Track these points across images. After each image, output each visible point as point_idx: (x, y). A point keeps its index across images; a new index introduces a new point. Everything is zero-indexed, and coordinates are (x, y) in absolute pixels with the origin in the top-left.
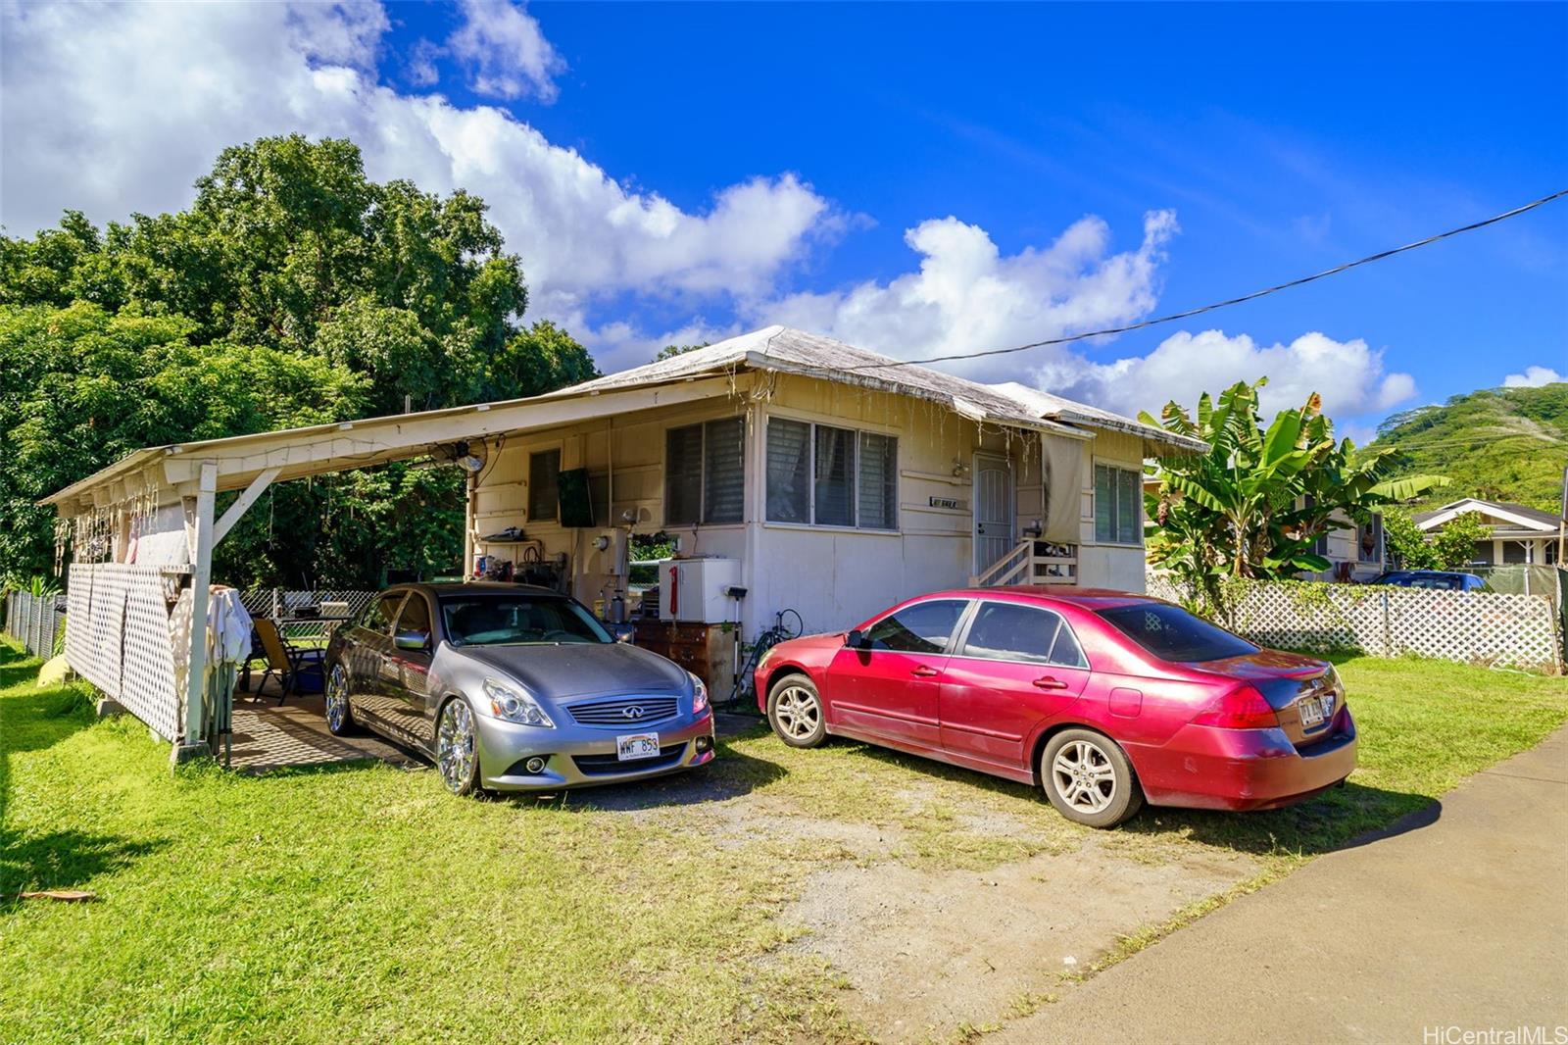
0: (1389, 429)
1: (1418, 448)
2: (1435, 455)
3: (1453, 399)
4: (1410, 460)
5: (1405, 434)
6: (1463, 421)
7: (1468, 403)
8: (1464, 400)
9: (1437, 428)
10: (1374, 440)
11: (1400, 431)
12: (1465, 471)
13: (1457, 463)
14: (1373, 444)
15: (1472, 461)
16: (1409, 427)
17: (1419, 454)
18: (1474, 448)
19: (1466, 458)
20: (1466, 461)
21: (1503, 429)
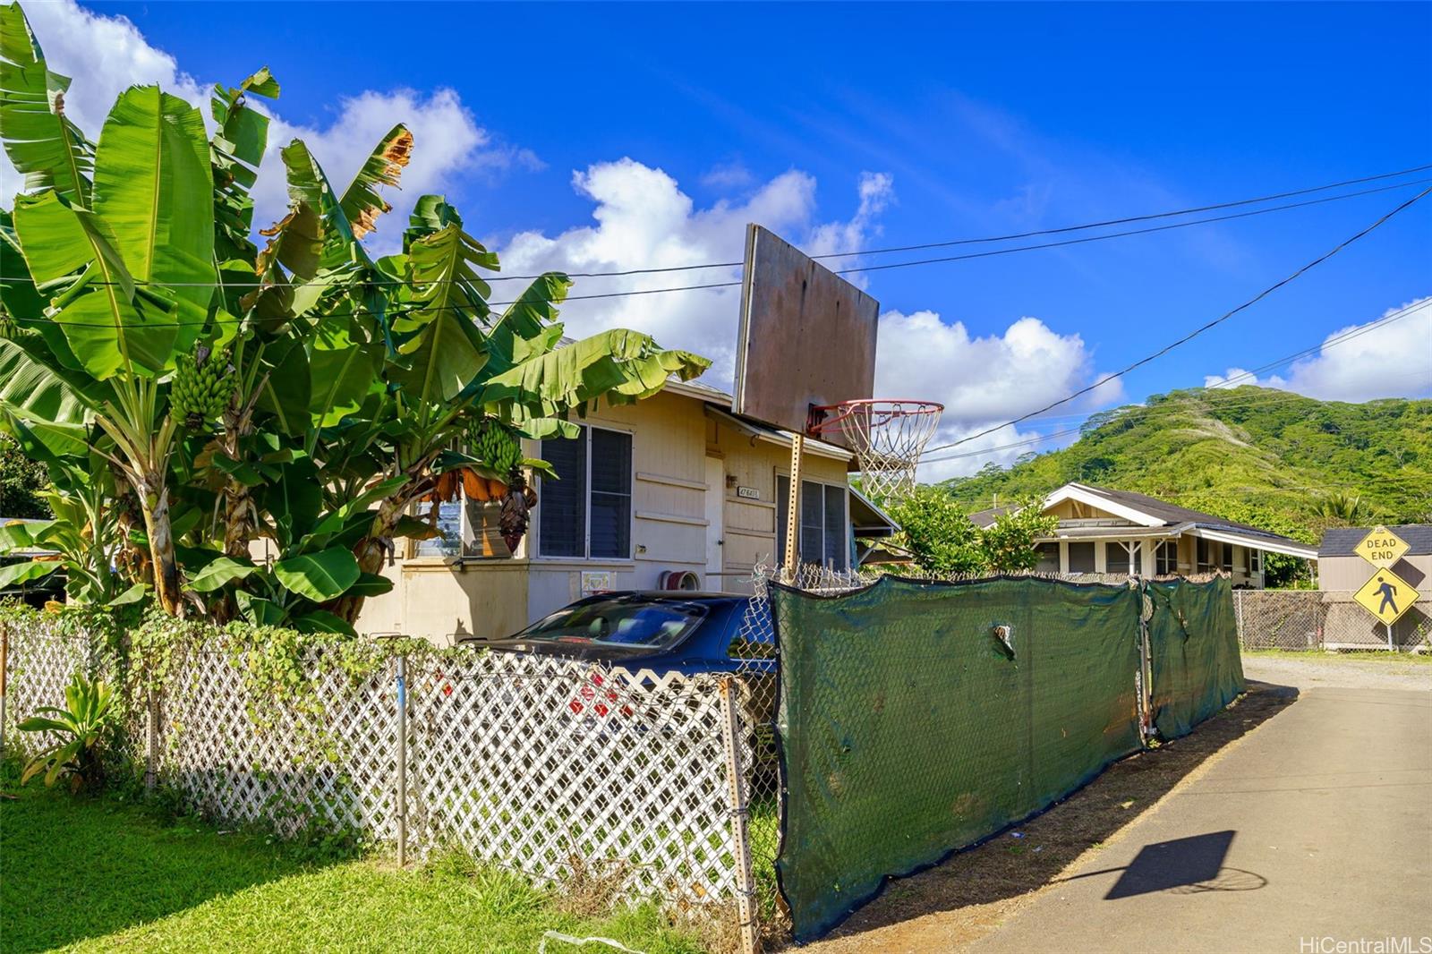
0: (1093, 430)
1: (1119, 451)
2: (1135, 458)
3: (1152, 399)
4: (1112, 463)
5: (1107, 434)
6: (1161, 423)
7: (1166, 404)
8: (1163, 400)
9: (1137, 429)
10: (1078, 441)
11: (1102, 431)
12: (1162, 476)
13: (1155, 467)
14: (1077, 445)
15: (1169, 464)
16: (1111, 427)
17: (1120, 458)
18: (1171, 452)
19: (1164, 461)
20: (1164, 465)
21: (1199, 432)
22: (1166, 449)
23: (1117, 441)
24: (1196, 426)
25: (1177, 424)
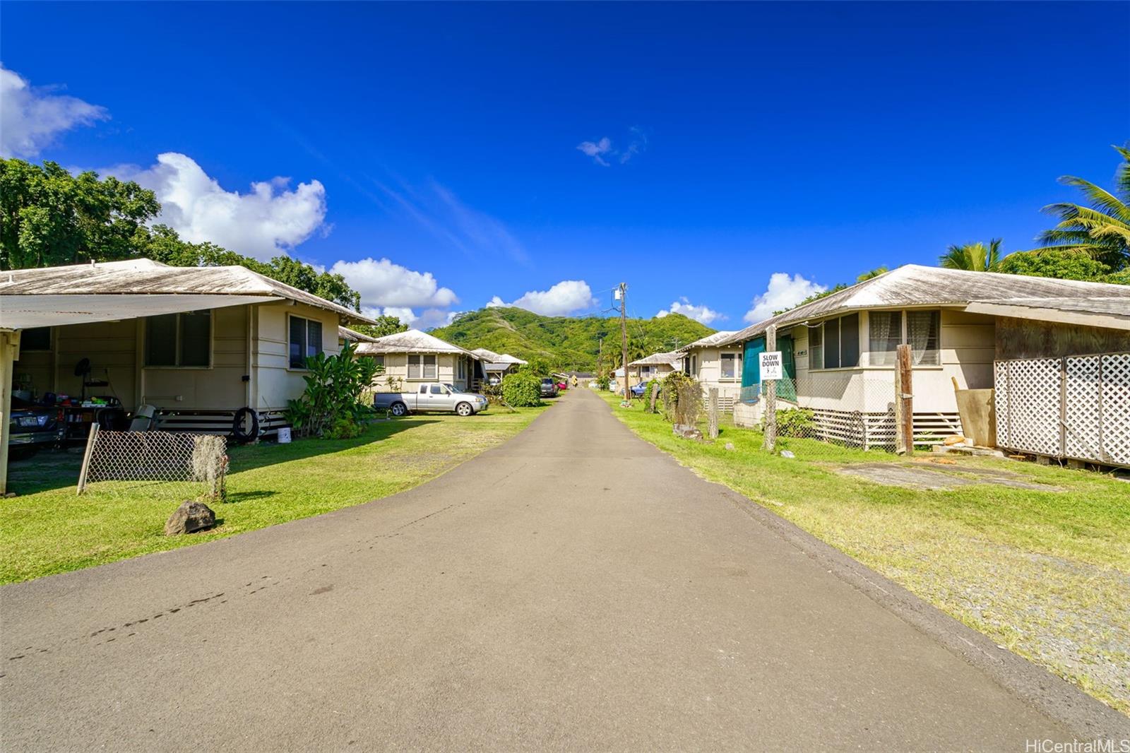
0: (457, 320)
5: (463, 322)
6: (484, 320)
7: (486, 312)
8: (484, 310)
9: (475, 321)
10: (451, 324)
15: (489, 337)
16: (465, 320)
18: (488, 332)
20: (486, 337)
21: (499, 325)
22: (486, 330)
23: (468, 325)
24: (497, 322)
25: (490, 321)
